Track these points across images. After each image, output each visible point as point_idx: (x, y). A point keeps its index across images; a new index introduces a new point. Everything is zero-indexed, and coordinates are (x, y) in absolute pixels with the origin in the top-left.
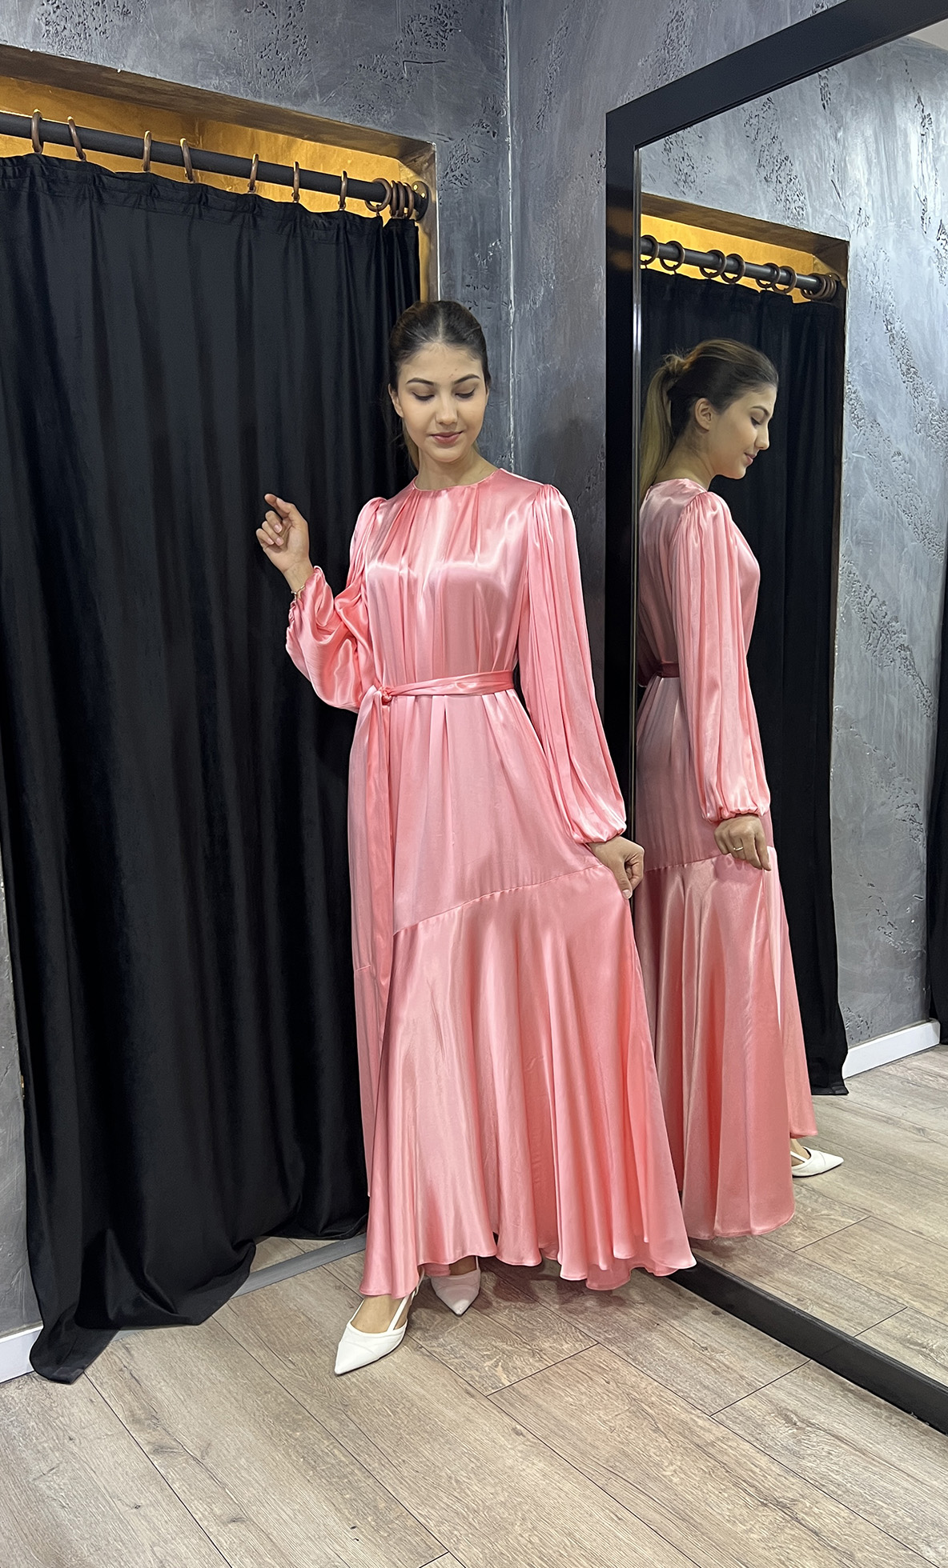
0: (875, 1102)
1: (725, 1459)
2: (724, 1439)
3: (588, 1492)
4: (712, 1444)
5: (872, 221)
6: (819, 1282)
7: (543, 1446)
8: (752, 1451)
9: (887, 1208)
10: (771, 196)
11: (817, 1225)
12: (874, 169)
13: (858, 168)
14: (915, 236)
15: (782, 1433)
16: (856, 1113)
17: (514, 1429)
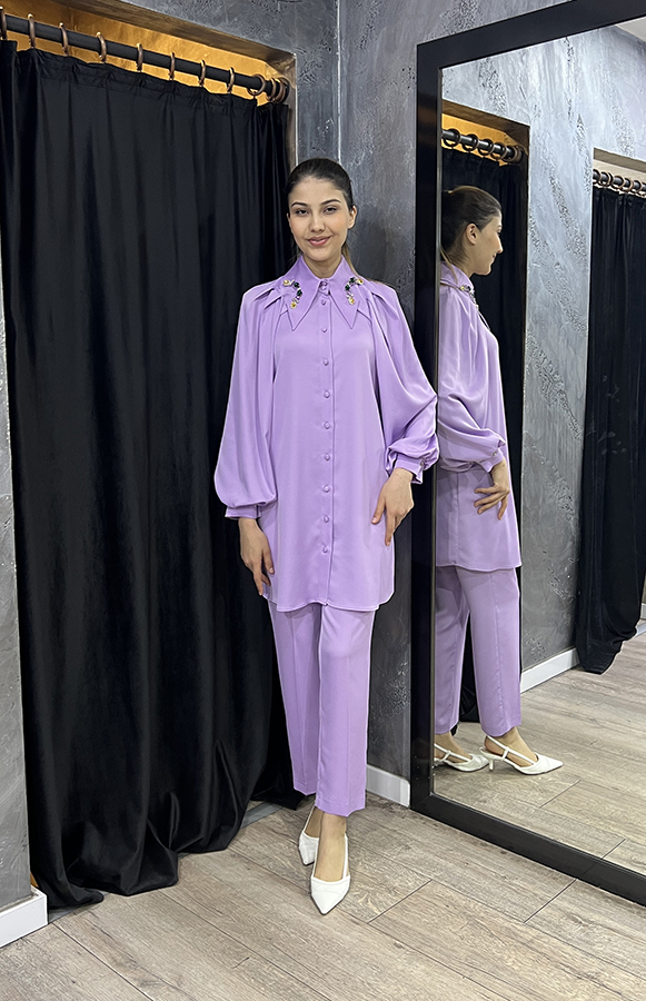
0: (558, 703)
1: (543, 950)
2: (538, 938)
3: (461, 982)
4: (532, 941)
5: (542, 114)
6: (563, 826)
7: (418, 953)
8: (559, 943)
9: (591, 774)
10: (486, 95)
11: (548, 787)
12: (544, 82)
13: (534, 80)
14: (566, 123)
15: (575, 930)
16: (548, 711)
17: (395, 944)
